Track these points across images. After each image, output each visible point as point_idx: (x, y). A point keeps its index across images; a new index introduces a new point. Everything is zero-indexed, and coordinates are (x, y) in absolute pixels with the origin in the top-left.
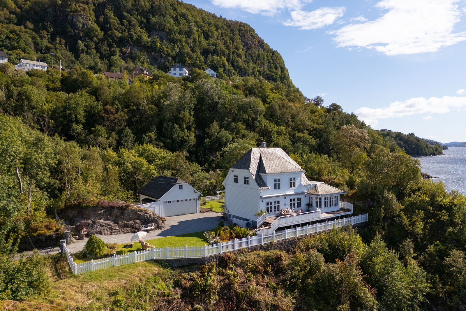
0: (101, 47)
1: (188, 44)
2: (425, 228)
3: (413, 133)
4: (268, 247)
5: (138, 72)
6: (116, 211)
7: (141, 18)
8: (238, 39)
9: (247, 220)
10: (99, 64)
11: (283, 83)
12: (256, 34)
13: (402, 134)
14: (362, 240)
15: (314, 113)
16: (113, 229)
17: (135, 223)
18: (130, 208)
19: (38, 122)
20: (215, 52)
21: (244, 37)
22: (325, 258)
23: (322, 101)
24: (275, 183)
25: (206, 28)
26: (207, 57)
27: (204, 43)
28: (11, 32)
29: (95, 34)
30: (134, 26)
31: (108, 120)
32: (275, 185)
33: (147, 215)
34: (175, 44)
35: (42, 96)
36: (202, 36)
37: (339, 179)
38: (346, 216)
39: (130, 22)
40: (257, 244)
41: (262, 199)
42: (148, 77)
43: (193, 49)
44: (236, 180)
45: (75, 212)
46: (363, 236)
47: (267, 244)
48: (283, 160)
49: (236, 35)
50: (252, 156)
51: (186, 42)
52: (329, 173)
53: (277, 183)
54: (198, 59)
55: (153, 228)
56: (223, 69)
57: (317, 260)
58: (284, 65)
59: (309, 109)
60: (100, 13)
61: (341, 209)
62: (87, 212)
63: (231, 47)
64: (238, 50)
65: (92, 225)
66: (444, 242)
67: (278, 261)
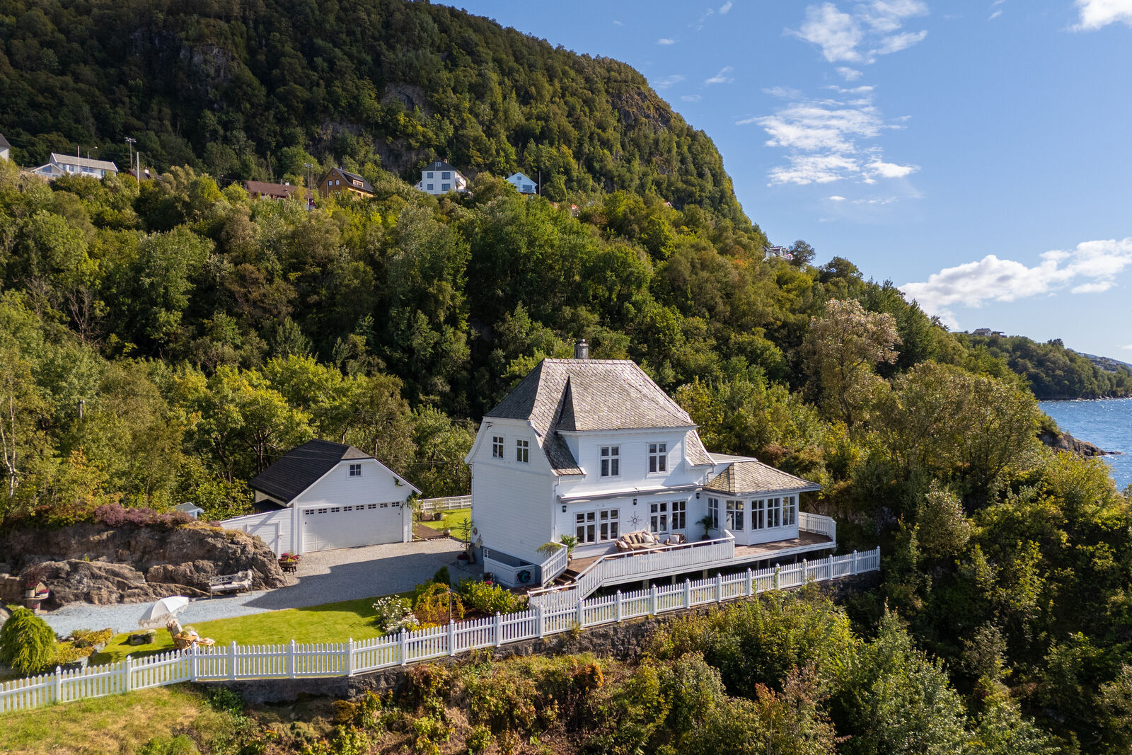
0: (259, 125)
1: (476, 116)
2: (1045, 595)
3: (1059, 340)
4: (561, 645)
5: (338, 182)
6: (144, 535)
7: (359, 52)
8: (603, 101)
9: (523, 563)
10: (253, 166)
11: (719, 211)
12: (650, 90)
13: (1032, 342)
14: (852, 626)
15: (786, 283)
16: (130, 588)
17: (198, 569)
18: (186, 526)
19: (65, 306)
20: (544, 136)
21: (620, 98)
22: (725, 679)
23: (811, 252)
24: (605, 458)
25: (521, 77)
26: (524, 146)
27: (517, 112)
28: (42, 91)
29: (245, 93)
30: (341, 73)
31: (247, 301)
32: (605, 463)
33: (234, 546)
34: (443, 115)
35: (81, 242)
36: (514, 95)
37: (811, 450)
38: (811, 556)
39: (331, 63)
40: (527, 637)
41: (564, 504)
42: (362, 193)
43: (489, 128)
44: (498, 451)
45: (27, 538)
46: (853, 614)
47: (556, 636)
48: (634, 394)
49: (599, 91)
50: (541, 383)
51: (471, 111)
52: (788, 433)
53: (610, 458)
54: (502, 154)
55: (246, 583)
56: (564, 178)
57: (697, 688)
58: (721, 167)
59: (775, 274)
60: (260, 43)
61: (806, 535)
62: (61, 538)
63: (585, 121)
64: (604, 130)
65: (68, 574)
66: (1098, 633)
67: (582, 688)
